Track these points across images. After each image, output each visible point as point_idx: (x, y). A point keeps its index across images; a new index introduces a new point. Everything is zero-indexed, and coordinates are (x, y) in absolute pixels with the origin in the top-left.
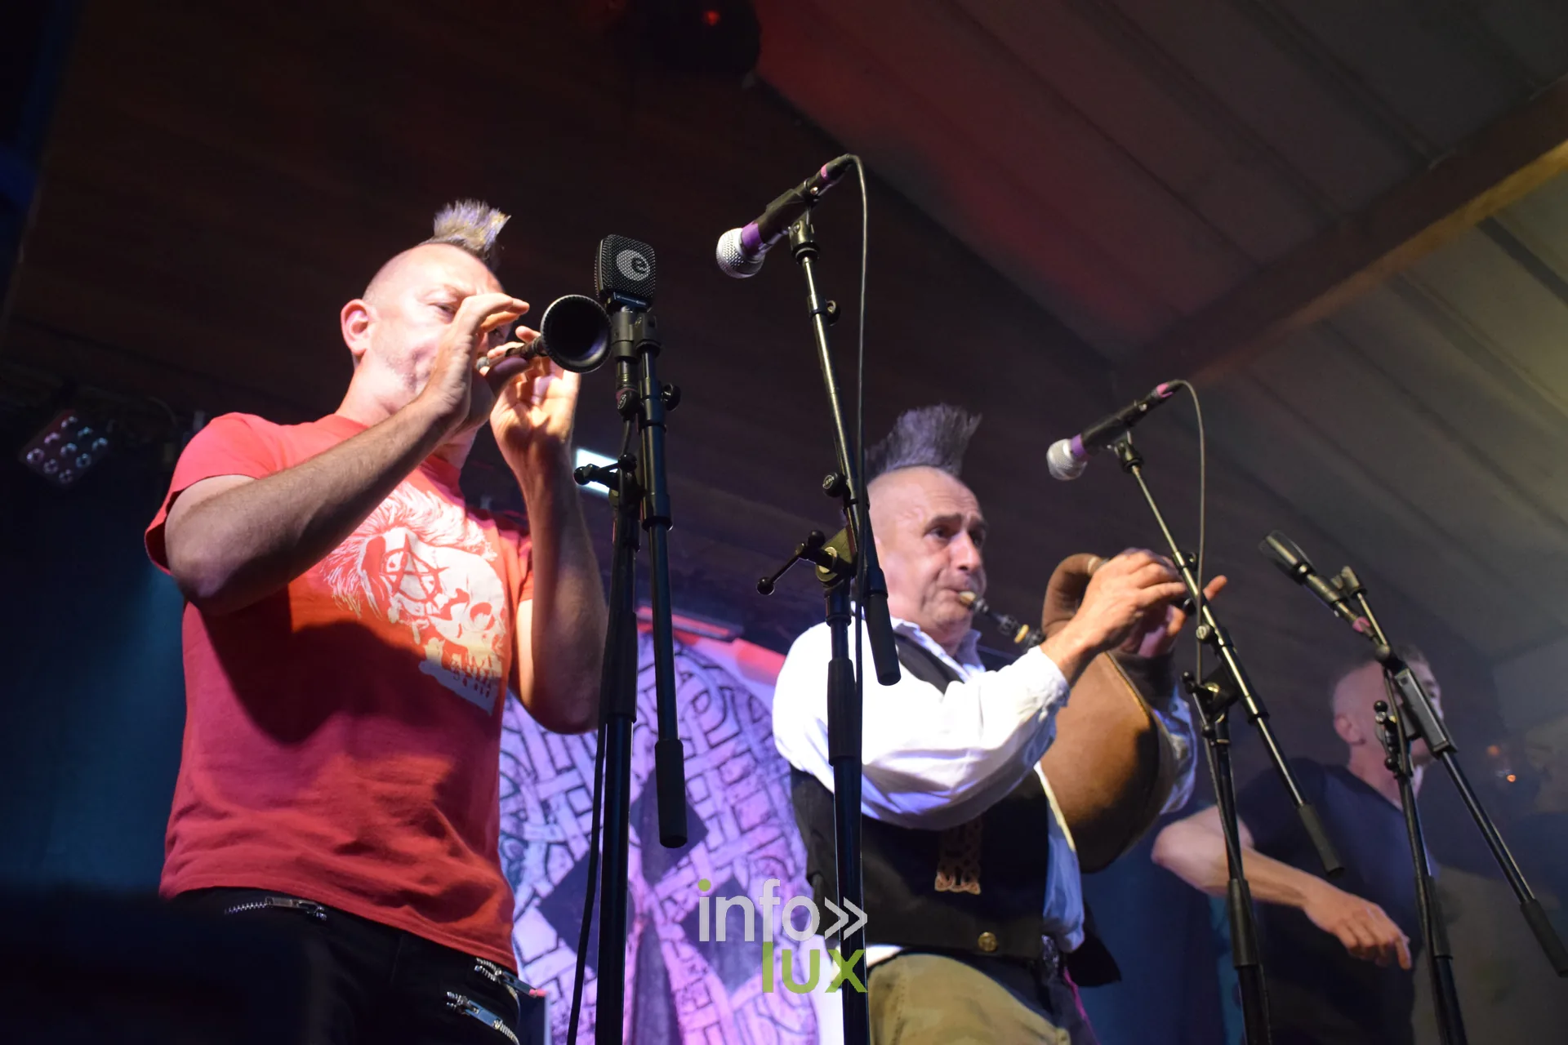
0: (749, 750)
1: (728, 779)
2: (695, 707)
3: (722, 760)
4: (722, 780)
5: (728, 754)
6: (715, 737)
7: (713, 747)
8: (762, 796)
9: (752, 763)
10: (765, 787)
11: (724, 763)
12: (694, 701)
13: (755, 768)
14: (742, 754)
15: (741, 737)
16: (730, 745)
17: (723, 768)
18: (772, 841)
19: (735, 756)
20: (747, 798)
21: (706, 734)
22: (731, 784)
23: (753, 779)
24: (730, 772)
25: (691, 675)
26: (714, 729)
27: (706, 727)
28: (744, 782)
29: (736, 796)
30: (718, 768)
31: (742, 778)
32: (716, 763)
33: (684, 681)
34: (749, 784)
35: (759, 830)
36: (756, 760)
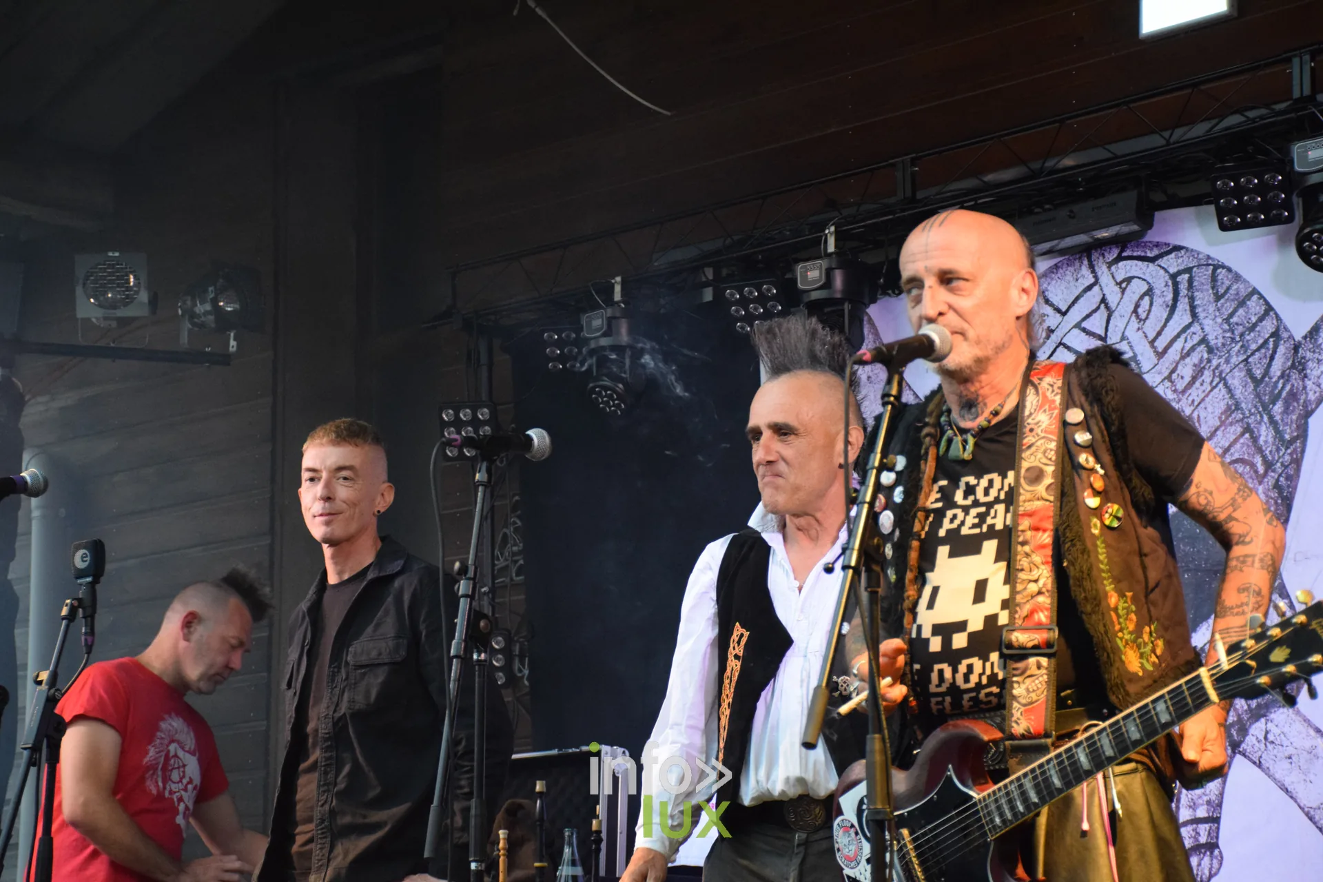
0: (1204, 341)
1: (1181, 385)
2: (1138, 316)
3: (1171, 368)
4: (1175, 391)
5: (1177, 358)
6: (1161, 344)
7: (1161, 355)
8: (1221, 391)
9: (1206, 356)
10: (1223, 379)
11: (1173, 371)
12: (1135, 311)
13: (1209, 361)
14: (1193, 349)
15: (1196, 328)
16: (1178, 345)
17: (1174, 376)
18: (1236, 441)
19: (1185, 356)
20: (1203, 400)
21: (1152, 343)
22: (1183, 392)
23: (1207, 376)
24: (1182, 378)
25: (1129, 280)
26: (1159, 334)
27: (1151, 336)
28: (1197, 384)
29: (1193, 401)
30: (1169, 378)
31: (1194, 379)
32: (1166, 374)
33: (1123, 291)
34: (1202, 385)
35: (1219, 433)
36: (1210, 350)
